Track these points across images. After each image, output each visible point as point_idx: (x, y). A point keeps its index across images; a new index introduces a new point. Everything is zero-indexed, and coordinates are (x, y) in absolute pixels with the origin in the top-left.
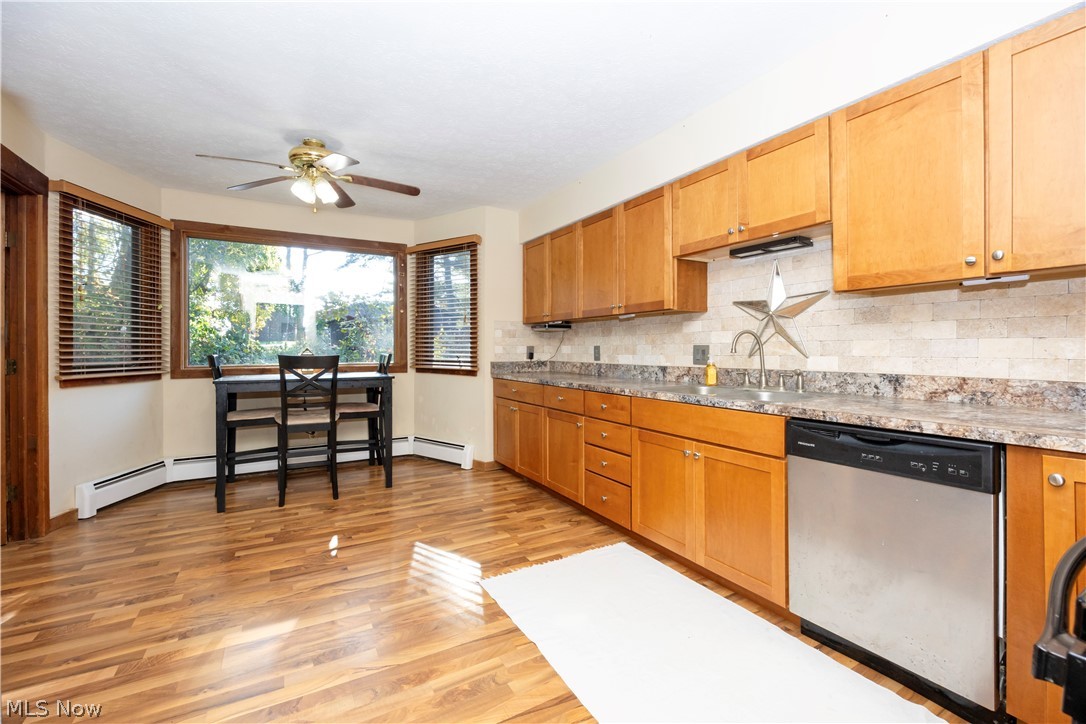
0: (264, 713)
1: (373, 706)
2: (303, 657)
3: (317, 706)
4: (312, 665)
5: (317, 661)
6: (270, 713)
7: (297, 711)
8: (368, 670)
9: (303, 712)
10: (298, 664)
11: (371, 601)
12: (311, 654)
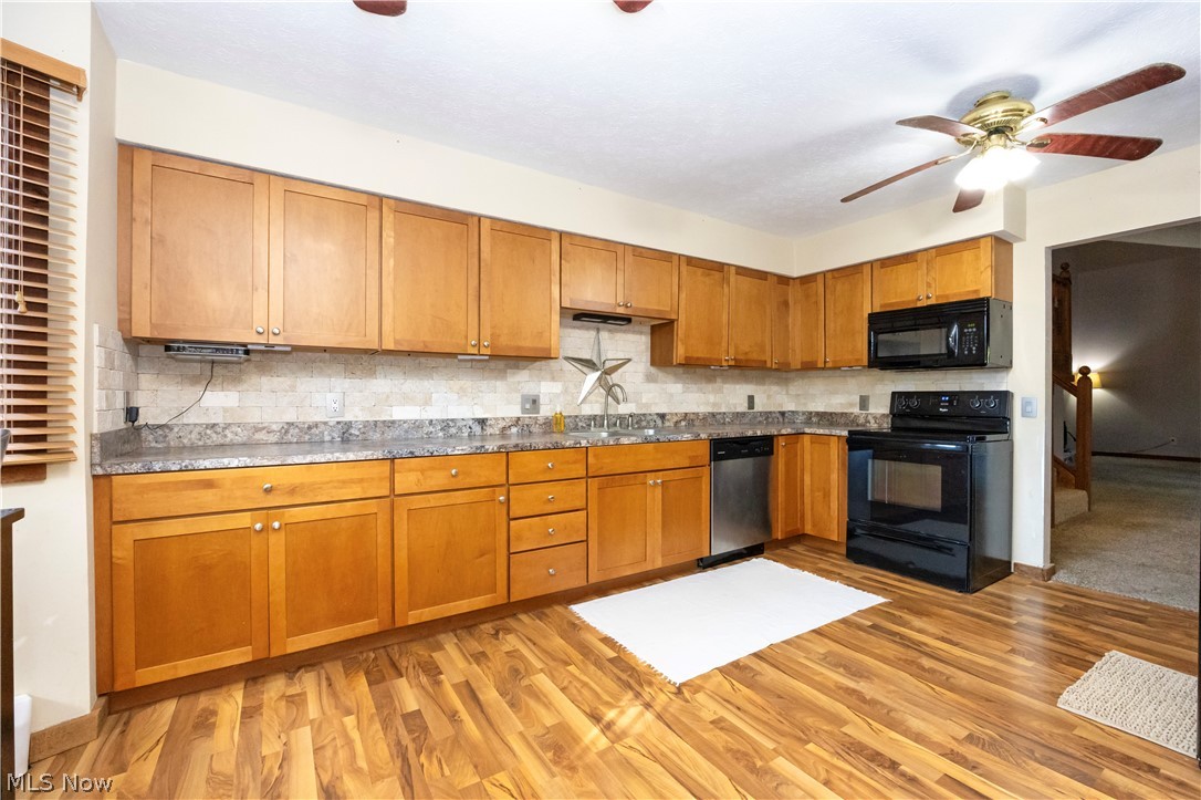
0: (980, 771)
1: (902, 709)
2: (900, 782)
3: (935, 740)
4: (902, 767)
5: (893, 766)
6: (974, 767)
7: (952, 750)
8: (869, 724)
9: (949, 746)
10: (912, 780)
11: (759, 763)
12: (890, 776)
